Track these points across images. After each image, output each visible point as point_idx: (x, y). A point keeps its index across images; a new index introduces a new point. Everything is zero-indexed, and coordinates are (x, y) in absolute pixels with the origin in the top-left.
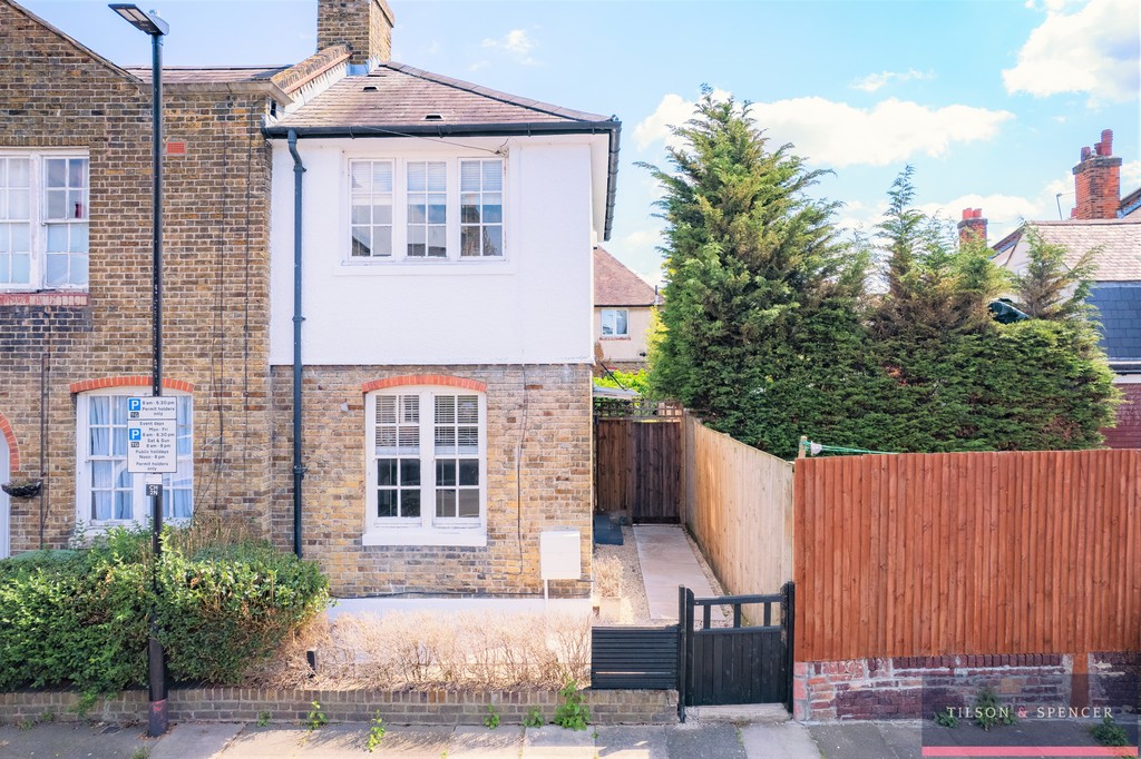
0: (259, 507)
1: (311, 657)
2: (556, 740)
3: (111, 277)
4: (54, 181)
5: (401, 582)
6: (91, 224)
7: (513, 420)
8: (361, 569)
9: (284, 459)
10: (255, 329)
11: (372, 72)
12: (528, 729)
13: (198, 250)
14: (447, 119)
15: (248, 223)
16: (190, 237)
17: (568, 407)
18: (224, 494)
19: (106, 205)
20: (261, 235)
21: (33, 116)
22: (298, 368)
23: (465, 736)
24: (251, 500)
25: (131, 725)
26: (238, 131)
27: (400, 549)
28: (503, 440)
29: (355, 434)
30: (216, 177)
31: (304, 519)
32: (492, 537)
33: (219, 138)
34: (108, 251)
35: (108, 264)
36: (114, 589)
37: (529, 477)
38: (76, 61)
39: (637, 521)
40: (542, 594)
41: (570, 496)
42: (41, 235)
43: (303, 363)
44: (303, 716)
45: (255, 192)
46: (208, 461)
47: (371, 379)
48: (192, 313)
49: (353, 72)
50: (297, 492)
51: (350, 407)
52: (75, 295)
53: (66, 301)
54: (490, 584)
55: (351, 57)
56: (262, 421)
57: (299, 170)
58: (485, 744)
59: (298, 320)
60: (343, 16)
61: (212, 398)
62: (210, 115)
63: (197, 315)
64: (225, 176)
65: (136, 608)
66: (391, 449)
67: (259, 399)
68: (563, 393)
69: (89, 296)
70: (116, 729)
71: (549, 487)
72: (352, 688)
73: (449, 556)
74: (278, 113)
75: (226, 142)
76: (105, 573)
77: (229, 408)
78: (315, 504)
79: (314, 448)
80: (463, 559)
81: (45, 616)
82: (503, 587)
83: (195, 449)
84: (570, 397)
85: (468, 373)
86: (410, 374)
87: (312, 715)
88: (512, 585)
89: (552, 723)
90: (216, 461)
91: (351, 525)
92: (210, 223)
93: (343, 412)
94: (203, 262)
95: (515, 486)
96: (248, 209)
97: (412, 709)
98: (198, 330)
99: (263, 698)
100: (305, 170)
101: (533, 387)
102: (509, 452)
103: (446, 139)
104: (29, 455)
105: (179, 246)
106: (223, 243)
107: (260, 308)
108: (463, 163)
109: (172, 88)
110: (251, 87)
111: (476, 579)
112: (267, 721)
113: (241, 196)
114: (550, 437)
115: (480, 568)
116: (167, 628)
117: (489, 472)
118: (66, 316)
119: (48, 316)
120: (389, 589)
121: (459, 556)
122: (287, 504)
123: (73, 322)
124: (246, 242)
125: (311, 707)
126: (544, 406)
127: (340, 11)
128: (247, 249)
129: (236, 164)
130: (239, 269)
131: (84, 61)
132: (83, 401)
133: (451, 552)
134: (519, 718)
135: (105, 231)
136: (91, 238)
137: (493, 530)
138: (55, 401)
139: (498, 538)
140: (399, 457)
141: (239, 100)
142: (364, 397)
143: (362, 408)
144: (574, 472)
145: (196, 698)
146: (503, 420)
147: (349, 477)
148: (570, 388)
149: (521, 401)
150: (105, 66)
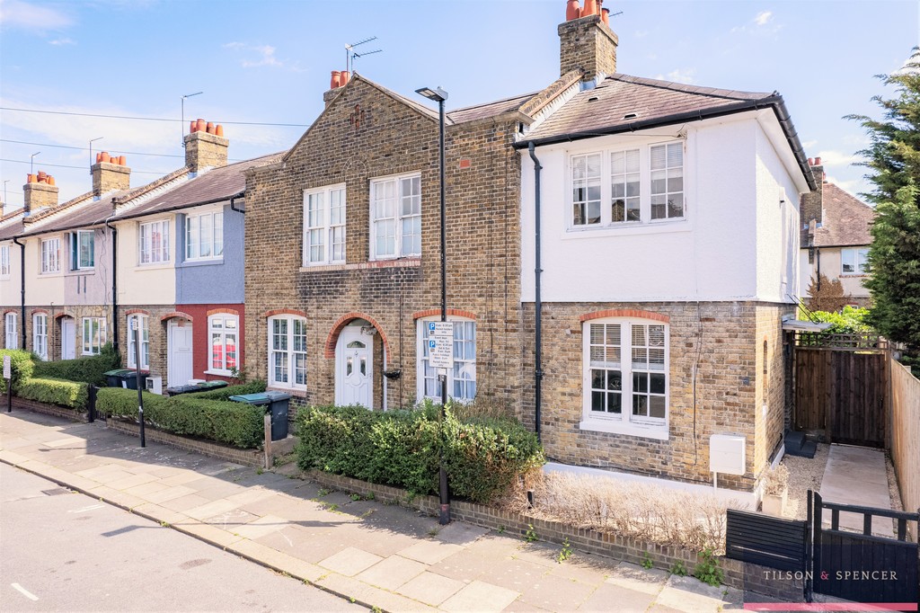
0: (514, 396)
1: (530, 495)
2: (692, 588)
3: (432, 248)
4: (406, 193)
5: (606, 459)
6: (422, 216)
7: (690, 345)
8: (579, 446)
9: (530, 365)
10: (511, 278)
11: (598, 84)
12: (672, 576)
13: (478, 228)
14: (640, 116)
15: (506, 208)
16: (473, 220)
17: (736, 337)
18: (493, 386)
19: (429, 204)
20: (514, 215)
21: (395, 155)
22: (539, 304)
23: (625, 569)
24: (509, 391)
25: (433, 516)
26: (499, 147)
27: (605, 435)
28: (683, 360)
29: (575, 351)
30: (487, 179)
31: (542, 407)
32: (673, 434)
33: (488, 153)
34: (431, 232)
35: (431, 240)
36: (422, 434)
37: (703, 390)
38: (415, 119)
39: (836, 440)
40: (712, 483)
41: (737, 408)
42: (399, 224)
43: (542, 301)
44: (524, 532)
45: (510, 187)
46: (484, 364)
47: (586, 312)
48: (475, 269)
49: (585, 88)
50: (538, 388)
51: (572, 332)
52: (415, 260)
53: (411, 264)
54: (670, 469)
55: (583, 77)
56: (515, 339)
57: (538, 168)
58: (637, 577)
59: (538, 271)
60: (577, 48)
61: (487, 323)
62: (484, 139)
63: (478, 270)
64: (492, 178)
65: (433, 447)
66: (601, 363)
67: (514, 325)
68: (732, 325)
69: (422, 260)
70: (426, 516)
71: (720, 399)
72: (554, 520)
73: (640, 444)
74: (524, 130)
75: (493, 156)
76: (419, 424)
77: (496, 330)
78: (550, 397)
79: (549, 359)
80: (651, 448)
81: (392, 445)
82: (681, 473)
83: (477, 355)
84: (738, 328)
85: (655, 309)
86: (613, 309)
87: (528, 533)
88: (688, 472)
89: (693, 576)
90: (489, 364)
91: (572, 414)
92: (484, 210)
93: (567, 335)
94: (481, 236)
95: (692, 396)
96: (506, 198)
97: (592, 543)
98: (479, 279)
99: (501, 516)
100: (541, 168)
101: (707, 319)
102: (687, 370)
103: (636, 132)
104: (395, 354)
105: (467, 226)
106: (492, 222)
107: (513, 264)
108: (652, 148)
109: (462, 126)
110: (506, 117)
111: (660, 464)
112: (502, 531)
113: (502, 190)
114: (721, 360)
115: (664, 456)
116: (449, 462)
117: (671, 384)
118: (411, 273)
119: (402, 273)
120: (597, 463)
121: (648, 445)
122: (532, 396)
123: (414, 276)
124: (505, 221)
125: (528, 528)
126: (716, 335)
127: (575, 44)
128: (506, 225)
129: (499, 169)
130: (501, 239)
131: (419, 118)
132: (419, 323)
133: (642, 442)
134: (668, 566)
135: (429, 220)
136: (422, 225)
137: (674, 429)
138: (407, 323)
139: (678, 435)
140: (606, 369)
141: (500, 126)
142: (582, 325)
143: (581, 332)
144: (741, 390)
145: (465, 508)
146: (682, 345)
147: (571, 381)
148: (739, 321)
149: (696, 331)
150: (429, 119)
